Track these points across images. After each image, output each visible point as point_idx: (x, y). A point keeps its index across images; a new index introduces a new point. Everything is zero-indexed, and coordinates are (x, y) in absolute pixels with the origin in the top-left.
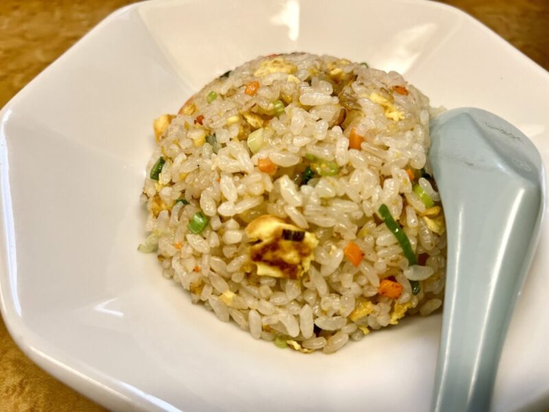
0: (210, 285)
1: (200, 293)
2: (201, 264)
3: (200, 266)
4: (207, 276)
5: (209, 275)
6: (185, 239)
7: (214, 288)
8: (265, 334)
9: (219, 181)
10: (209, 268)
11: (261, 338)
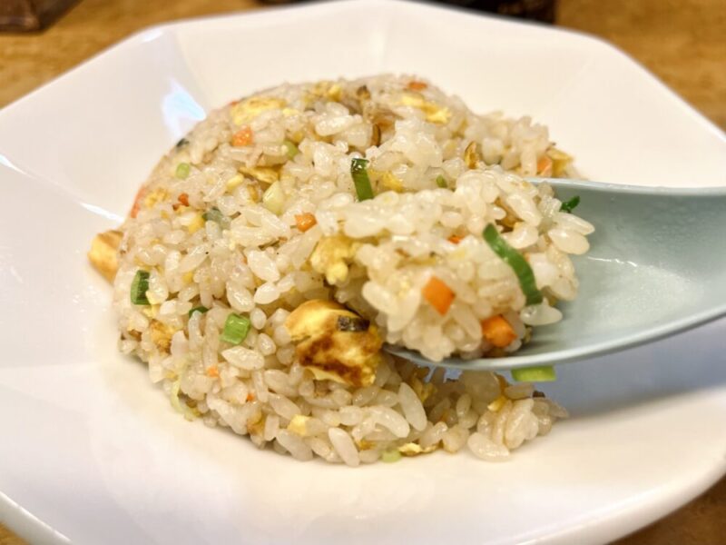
0: (274, 414)
1: (263, 430)
2: (254, 387)
3: (253, 391)
4: (265, 401)
5: (269, 398)
6: (221, 359)
7: (280, 416)
8: (365, 455)
9: (246, 261)
10: (266, 389)
11: (362, 463)
